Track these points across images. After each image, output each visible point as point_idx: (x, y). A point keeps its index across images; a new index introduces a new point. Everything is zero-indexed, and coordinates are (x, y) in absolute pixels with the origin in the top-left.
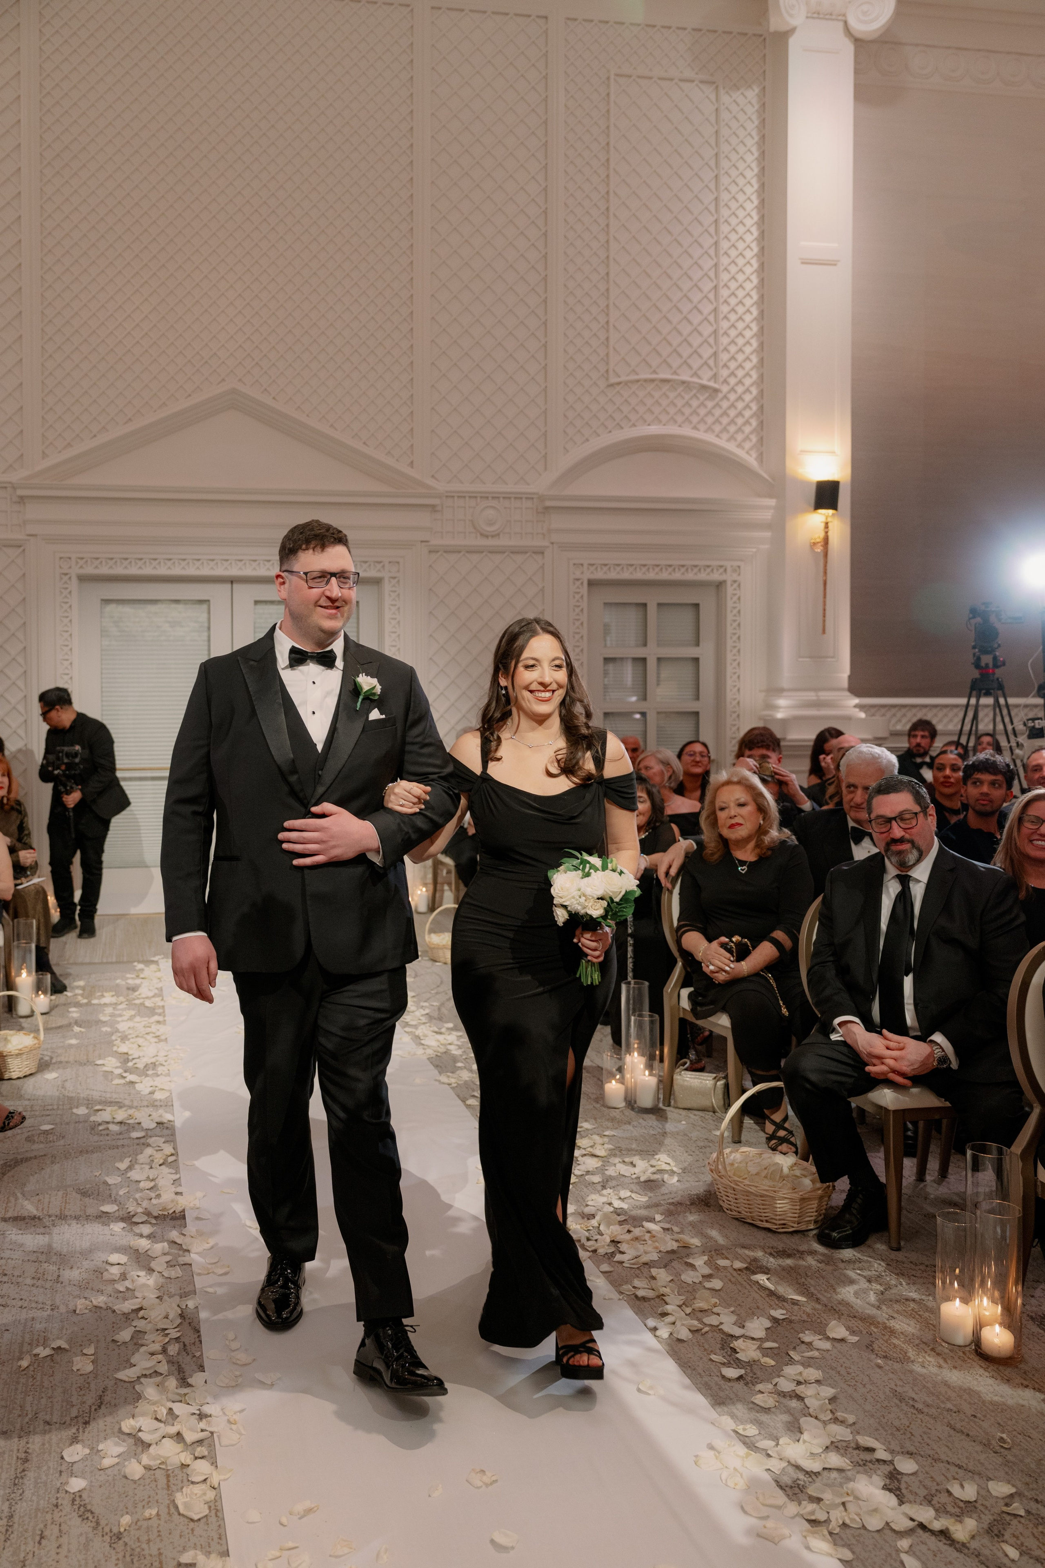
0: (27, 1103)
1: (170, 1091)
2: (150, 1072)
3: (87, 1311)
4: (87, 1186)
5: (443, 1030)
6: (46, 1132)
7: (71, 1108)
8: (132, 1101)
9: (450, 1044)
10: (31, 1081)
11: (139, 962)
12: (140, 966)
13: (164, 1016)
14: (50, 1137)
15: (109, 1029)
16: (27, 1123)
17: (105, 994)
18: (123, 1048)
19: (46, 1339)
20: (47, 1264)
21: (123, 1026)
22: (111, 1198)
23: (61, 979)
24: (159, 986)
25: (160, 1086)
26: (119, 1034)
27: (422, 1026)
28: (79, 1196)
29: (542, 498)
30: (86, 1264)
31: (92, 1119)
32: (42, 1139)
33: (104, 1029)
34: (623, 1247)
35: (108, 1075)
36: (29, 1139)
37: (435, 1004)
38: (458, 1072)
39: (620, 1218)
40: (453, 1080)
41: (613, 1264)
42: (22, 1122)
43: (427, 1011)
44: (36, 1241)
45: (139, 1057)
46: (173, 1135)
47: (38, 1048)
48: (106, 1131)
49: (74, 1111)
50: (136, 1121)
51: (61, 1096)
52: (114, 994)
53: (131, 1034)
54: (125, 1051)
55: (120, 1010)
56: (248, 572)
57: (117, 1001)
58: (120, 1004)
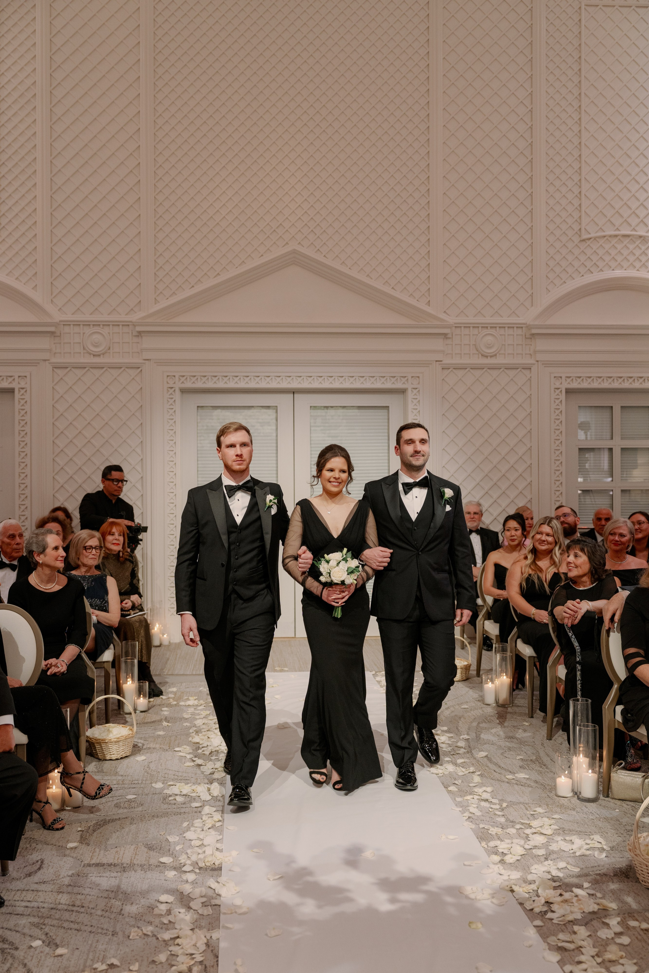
0: (120, 778)
2: (213, 758)
3: (138, 937)
4: (153, 843)
6: (130, 801)
7: (151, 783)
8: (197, 779)
10: (126, 761)
14: (133, 804)
15: (188, 724)
17: (190, 698)
18: (197, 739)
19: (104, 957)
20: (114, 900)
21: (199, 722)
22: (170, 853)
23: (158, 685)
26: (195, 729)
28: (146, 850)
29: (529, 327)
30: (143, 901)
31: (165, 791)
32: (126, 805)
33: (185, 724)
34: (554, 907)
35: (182, 759)
36: (117, 806)
38: (445, 765)
39: (555, 884)
40: (440, 771)
41: (544, 920)
44: (109, 882)
45: (208, 746)
47: (132, 737)
48: (174, 801)
49: (153, 785)
50: (197, 794)
51: (146, 774)
52: (196, 698)
53: (203, 729)
54: (198, 741)
55: (199, 710)
56: (305, 385)
57: (198, 704)
58: (200, 706)
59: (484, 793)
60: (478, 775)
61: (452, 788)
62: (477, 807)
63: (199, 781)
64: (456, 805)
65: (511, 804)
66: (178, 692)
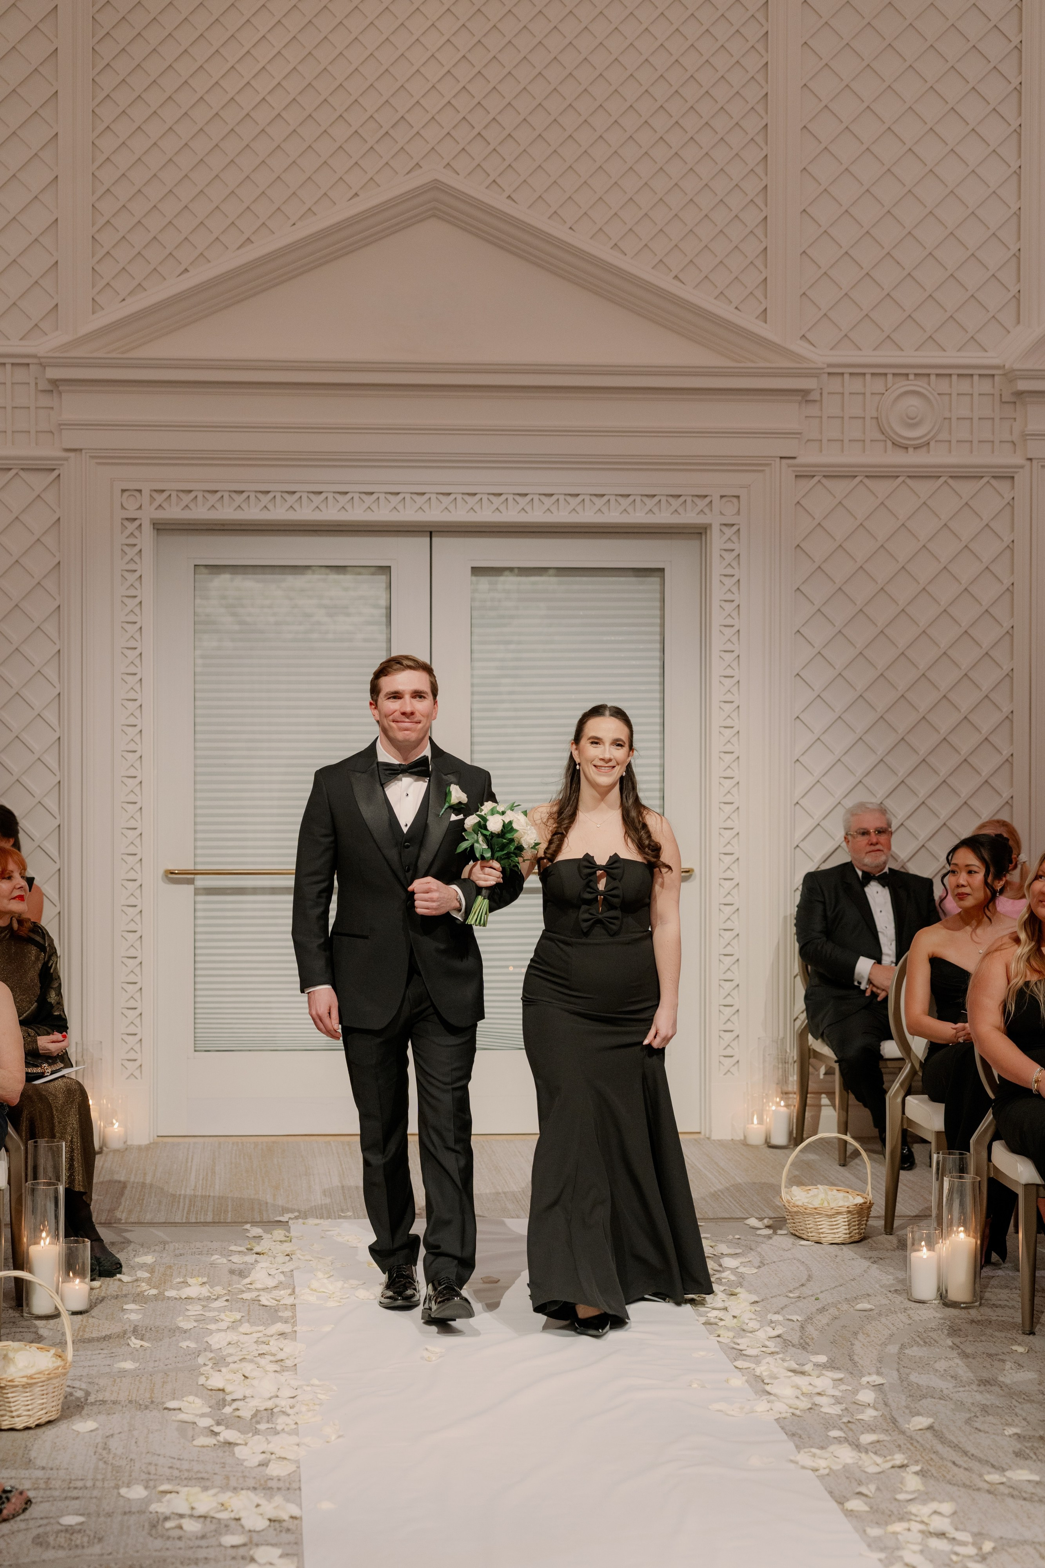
0: (39, 1473)
1: (297, 1462)
2: (262, 1427)
5: (808, 1368)
6: (69, 1530)
7: (117, 1487)
8: (227, 1478)
9: (819, 1394)
10: (49, 1433)
11: (254, 1223)
12: (256, 1231)
13: (294, 1324)
14: (78, 1539)
15: (193, 1345)
16: (34, 1511)
18: (216, 1381)
21: (218, 1340)
23: (113, 1250)
24: (287, 1268)
25: (280, 1453)
26: (212, 1355)
27: (769, 1359)
29: (1010, 375)
31: (154, 1507)
32: (61, 1540)
33: (184, 1344)
35: (187, 1428)
36: (39, 1541)
37: (794, 1318)
38: (832, 1448)
40: (822, 1463)
42: (24, 1510)
43: (779, 1331)
45: (245, 1398)
46: (298, 1543)
47: (65, 1374)
48: (177, 1533)
49: (123, 1491)
50: (232, 1515)
51: (101, 1464)
52: (205, 1280)
53: (231, 1355)
54: (221, 1387)
55: (214, 1309)
56: (460, 514)
57: (210, 1295)
58: (216, 1299)
59: (936, 1517)
60: (916, 1473)
61: (855, 1504)
62: (922, 1552)
63: (233, 1483)
64: (869, 1546)
65: (1003, 1545)
66: (157, 1267)
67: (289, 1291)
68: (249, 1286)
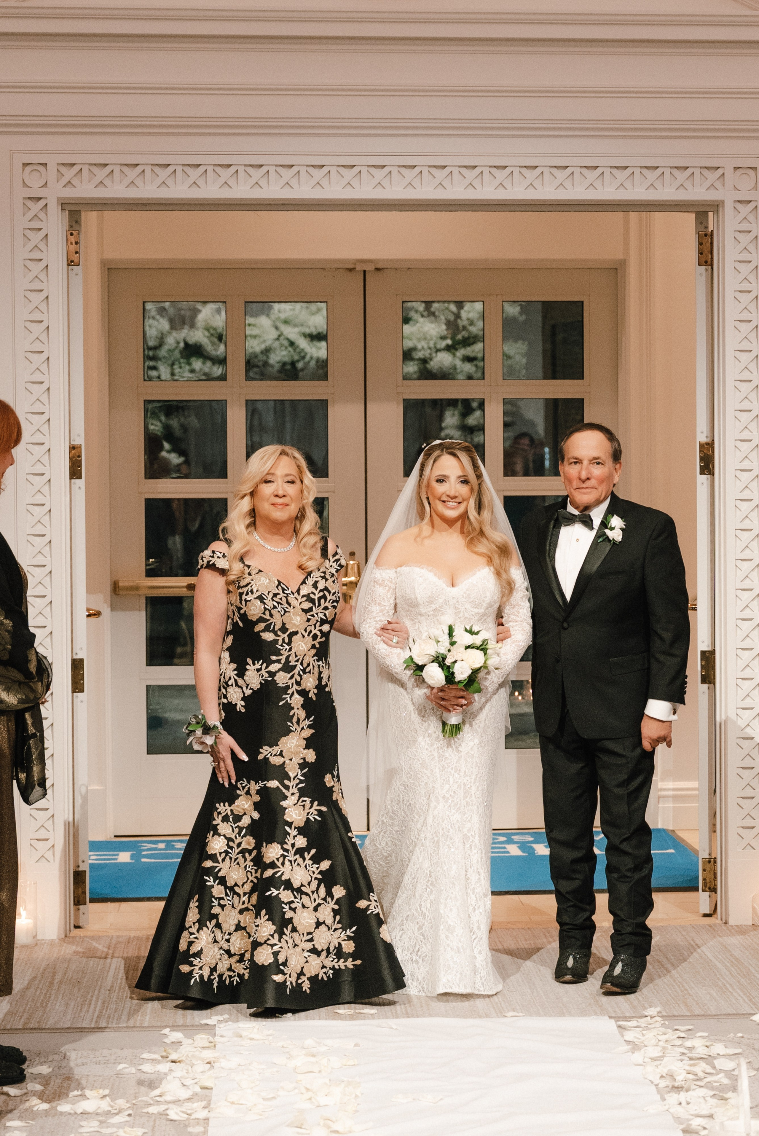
11: (175, 1027)
12: (176, 1036)
57: (110, 1109)
58: (117, 1114)
66: (53, 1078)
67: (203, 1103)
68: (158, 1099)
